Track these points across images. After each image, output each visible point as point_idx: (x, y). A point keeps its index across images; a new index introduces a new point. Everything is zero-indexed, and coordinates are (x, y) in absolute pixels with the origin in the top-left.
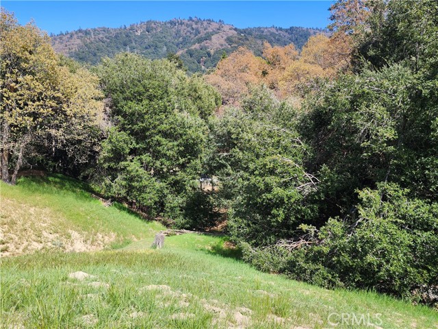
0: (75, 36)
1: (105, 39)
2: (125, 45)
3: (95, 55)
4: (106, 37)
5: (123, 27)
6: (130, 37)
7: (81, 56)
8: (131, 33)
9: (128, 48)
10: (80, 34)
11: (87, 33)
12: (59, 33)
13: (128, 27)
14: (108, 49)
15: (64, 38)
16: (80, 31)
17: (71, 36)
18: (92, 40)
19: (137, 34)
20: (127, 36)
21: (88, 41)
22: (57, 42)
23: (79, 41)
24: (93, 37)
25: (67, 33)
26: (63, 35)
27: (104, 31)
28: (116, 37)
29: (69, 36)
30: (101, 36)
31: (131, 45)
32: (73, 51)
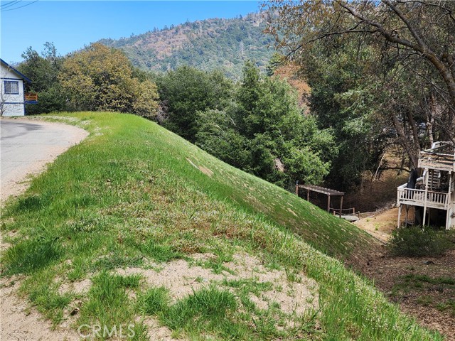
0: (181, 31)
1: (215, 33)
2: (239, 40)
3: (202, 53)
4: (216, 31)
5: (239, 17)
6: (245, 29)
7: (185, 56)
8: (247, 25)
9: (242, 44)
10: (187, 28)
11: (195, 26)
12: (163, 28)
13: (245, 17)
14: (218, 45)
15: (169, 33)
16: (187, 24)
17: (177, 32)
18: (200, 34)
19: (254, 25)
20: (242, 28)
21: (195, 37)
22: (160, 39)
23: (184, 37)
24: (201, 31)
25: (172, 28)
26: (167, 29)
27: (216, 23)
28: (229, 30)
29: (174, 31)
30: (211, 29)
31: (247, 39)
32: (177, 49)
